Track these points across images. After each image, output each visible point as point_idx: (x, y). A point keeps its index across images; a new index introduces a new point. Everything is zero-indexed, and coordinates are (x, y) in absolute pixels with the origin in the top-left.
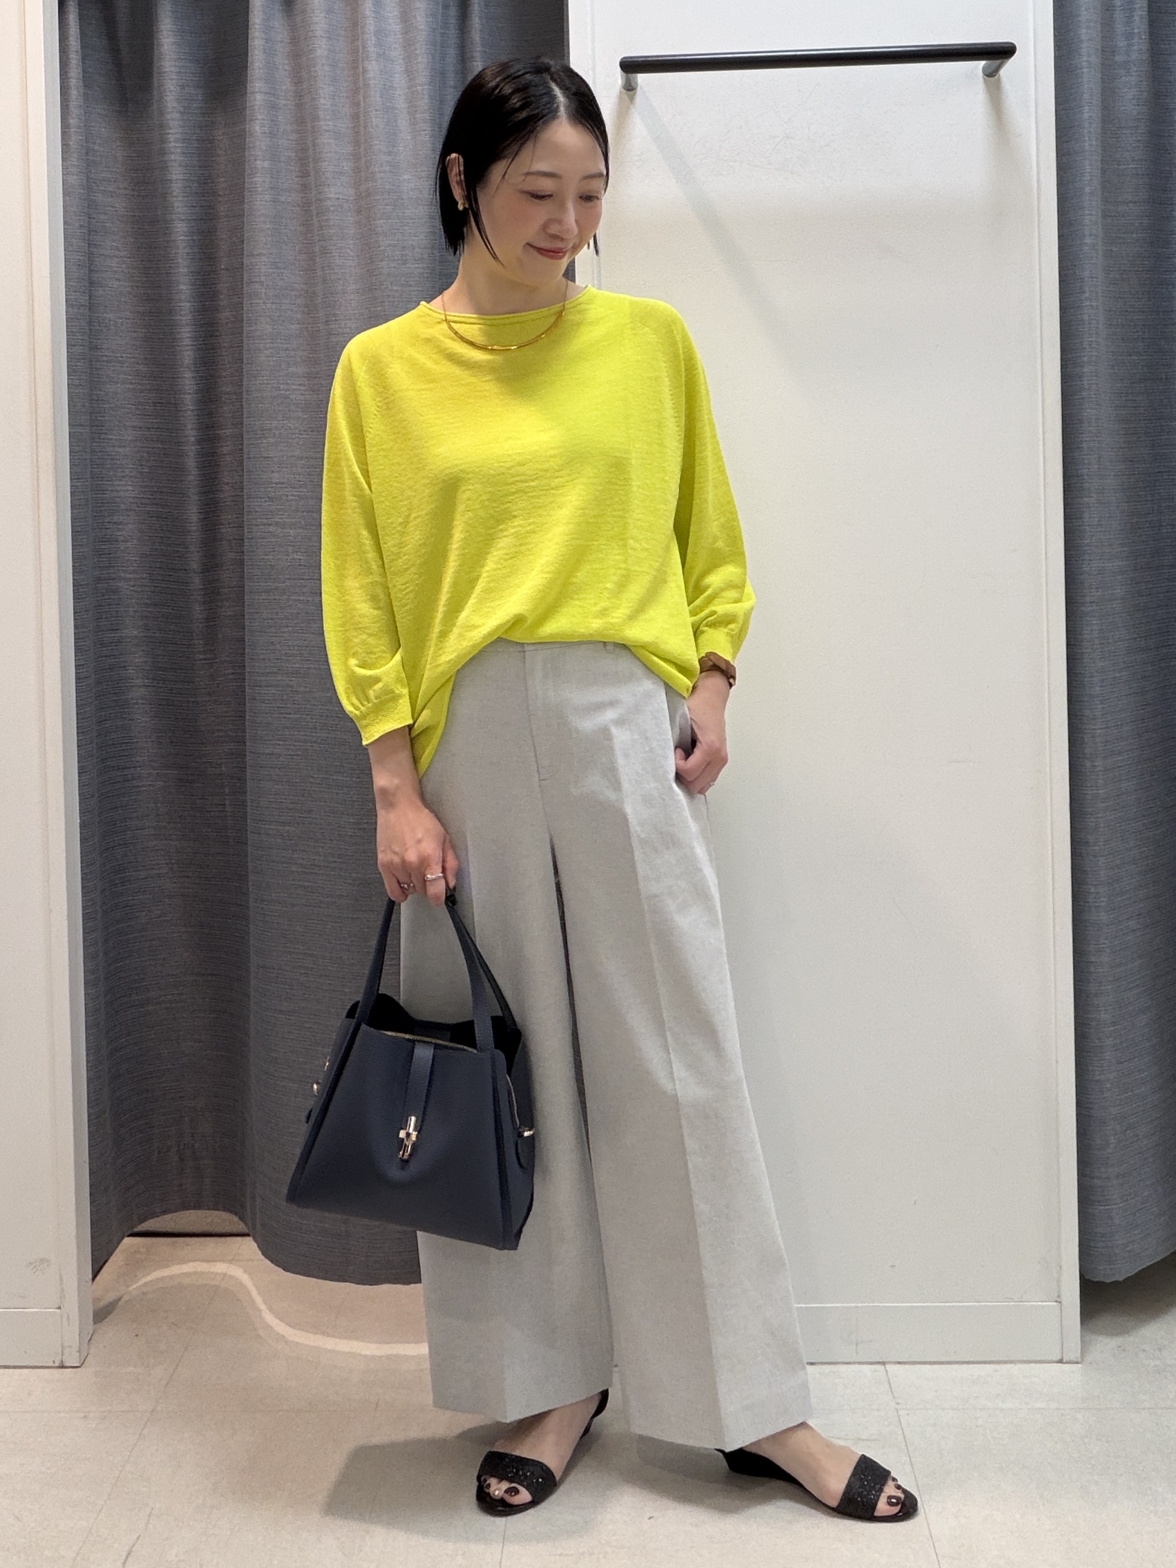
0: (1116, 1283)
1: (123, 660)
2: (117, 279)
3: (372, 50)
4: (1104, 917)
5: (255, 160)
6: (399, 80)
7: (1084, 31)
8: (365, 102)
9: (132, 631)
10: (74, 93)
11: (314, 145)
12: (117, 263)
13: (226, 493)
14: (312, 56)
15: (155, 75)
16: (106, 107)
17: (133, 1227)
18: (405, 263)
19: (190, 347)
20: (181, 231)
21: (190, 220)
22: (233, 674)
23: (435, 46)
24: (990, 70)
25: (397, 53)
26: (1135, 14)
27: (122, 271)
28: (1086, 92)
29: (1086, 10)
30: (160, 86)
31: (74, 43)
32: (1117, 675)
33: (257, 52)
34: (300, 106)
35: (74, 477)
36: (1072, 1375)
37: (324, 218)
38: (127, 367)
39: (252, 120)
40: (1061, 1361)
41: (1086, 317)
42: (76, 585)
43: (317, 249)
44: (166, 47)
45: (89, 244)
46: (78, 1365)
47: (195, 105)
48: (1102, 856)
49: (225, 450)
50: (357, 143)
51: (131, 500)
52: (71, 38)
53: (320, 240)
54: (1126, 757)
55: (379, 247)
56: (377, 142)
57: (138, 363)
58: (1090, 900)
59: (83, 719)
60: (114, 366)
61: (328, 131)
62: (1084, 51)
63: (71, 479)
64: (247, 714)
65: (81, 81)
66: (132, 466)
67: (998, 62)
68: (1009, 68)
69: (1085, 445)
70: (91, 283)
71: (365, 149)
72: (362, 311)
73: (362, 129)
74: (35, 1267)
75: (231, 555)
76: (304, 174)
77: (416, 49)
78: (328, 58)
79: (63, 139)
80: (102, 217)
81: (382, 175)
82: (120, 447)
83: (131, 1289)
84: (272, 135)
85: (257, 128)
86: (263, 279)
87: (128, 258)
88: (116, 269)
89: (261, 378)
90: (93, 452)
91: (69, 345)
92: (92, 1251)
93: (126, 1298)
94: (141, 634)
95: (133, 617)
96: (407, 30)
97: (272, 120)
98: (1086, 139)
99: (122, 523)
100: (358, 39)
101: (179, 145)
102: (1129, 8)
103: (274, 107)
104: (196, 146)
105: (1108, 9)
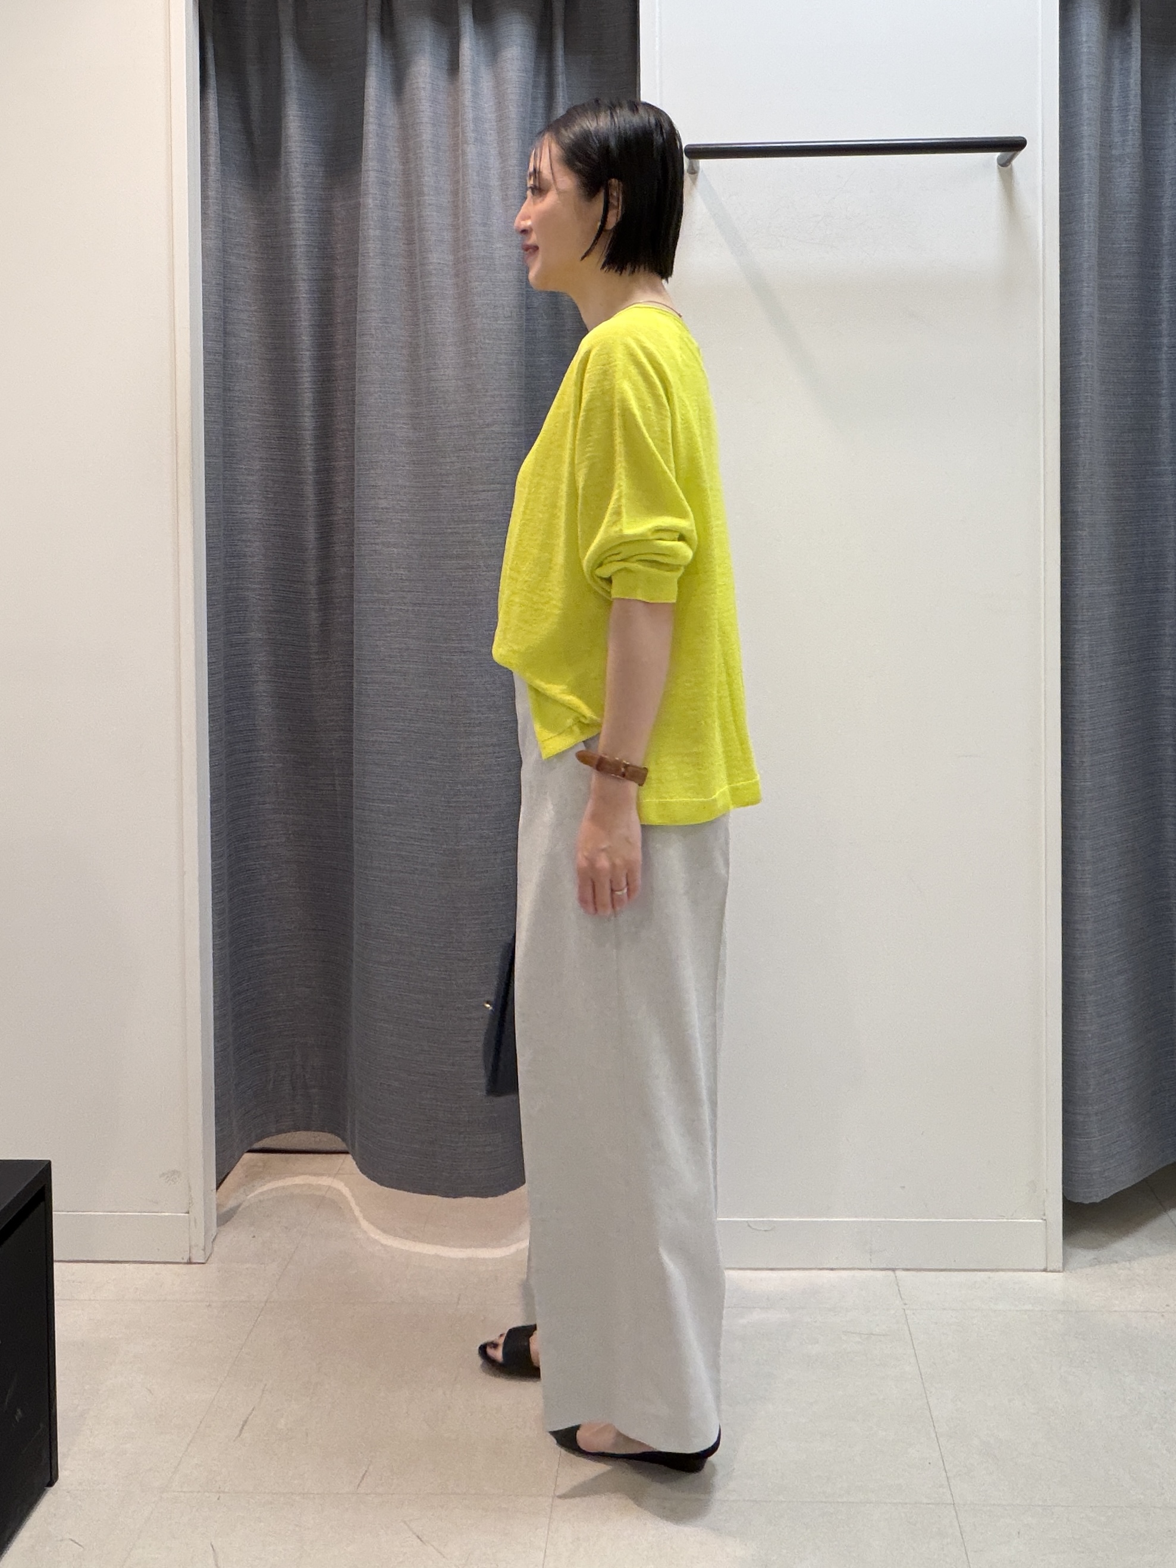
0: (1093, 1205)
1: (249, 658)
2: (247, 330)
3: (471, 135)
4: (1089, 891)
5: (368, 229)
6: (494, 162)
7: (1086, 128)
8: (463, 180)
9: (256, 634)
10: (213, 169)
11: (420, 217)
12: (248, 316)
13: (339, 516)
14: (419, 139)
15: (283, 154)
16: (241, 181)
17: (251, 1144)
19: (310, 390)
20: (303, 289)
21: (310, 280)
22: (343, 672)
23: (525, 132)
24: (1004, 161)
25: (491, 137)
26: (1130, 113)
27: (252, 324)
28: (1086, 180)
29: (1088, 109)
30: (287, 164)
31: (213, 125)
32: (1104, 684)
33: (371, 135)
34: (407, 182)
35: (209, 500)
36: (1054, 1282)
37: (427, 280)
38: (256, 406)
39: (365, 194)
40: (1045, 1270)
41: (1083, 375)
42: (210, 594)
43: (420, 307)
44: (292, 131)
45: (224, 299)
46: (203, 1261)
47: (317, 181)
49: (339, 479)
50: (456, 216)
51: (257, 521)
52: (210, 121)
53: (423, 299)
54: (1110, 754)
55: (474, 306)
56: (472, 215)
57: (265, 403)
58: (1077, 876)
59: (215, 708)
60: (244, 405)
61: (431, 205)
62: (1085, 145)
63: (206, 502)
64: (355, 707)
65: (219, 159)
66: (259, 492)
67: (1010, 154)
68: (1021, 159)
69: (1080, 486)
70: (226, 333)
71: (463, 221)
72: (459, 361)
73: (460, 203)
74: (167, 1177)
75: (343, 570)
76: (410, 242)
77: (508, 135)
78: (432, 142)
79: (202, 208)
80: (236, 276)
81: (478, 244)
82: (248, 475)
84: (383, 207)
85: (370, 201)
86: (373, 332)
87: (258, 312)
88: (248, 322)
89: (370, 417)
90: (225, 479)
91: (206, 386)
92: (217, 1165)
93: (245, 1205)
94: (265, 637)
95: (258, 622)
96: (501, 118)
97: (383, 195)
98: (1086, 221)
99: (249, 541)
100: (459, 126)
101: (302, 215)
102: (1125, 109)
103: (385, 183)
104: (317, 216)
105: (1106, 109)
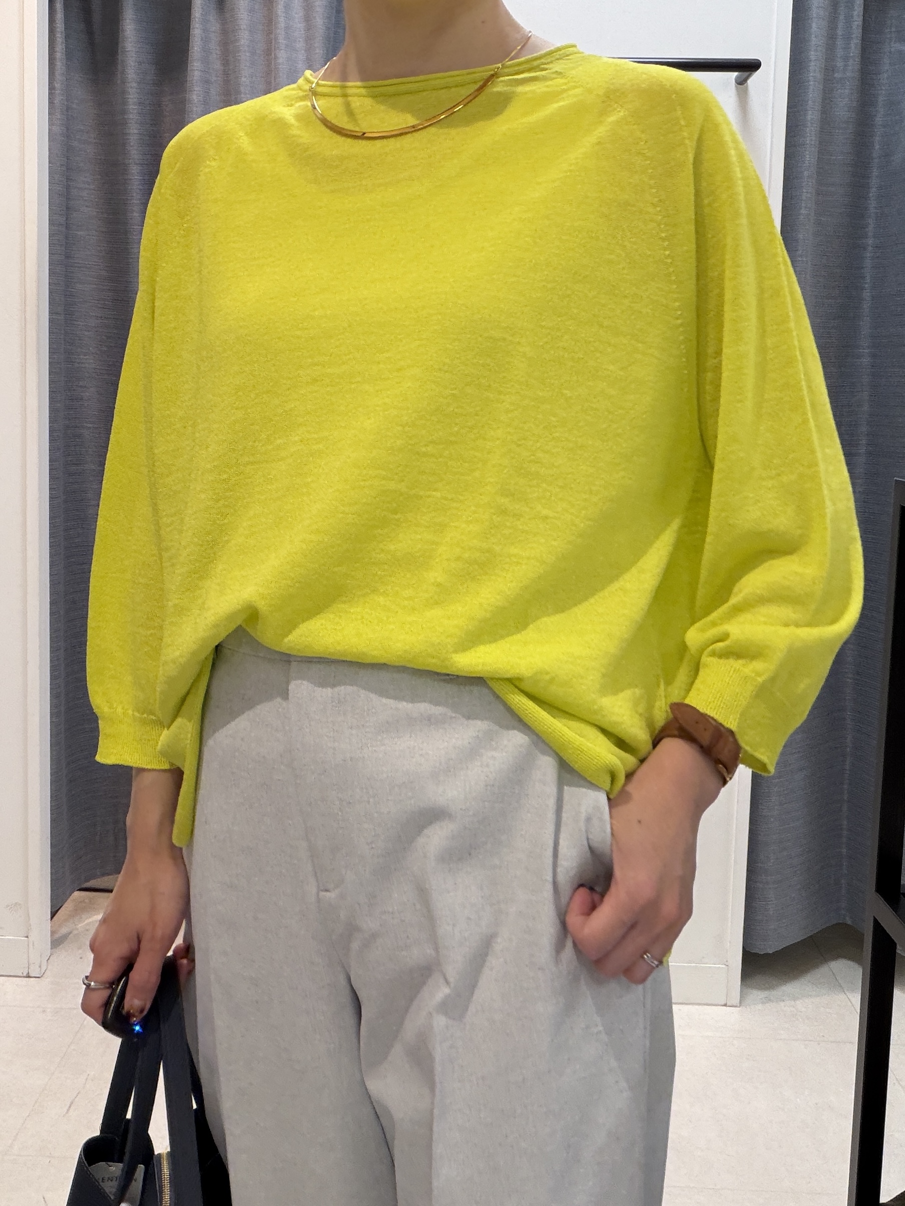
0: (767, 955)
1: (84, 486)
2: (87, 206)
3: (282, 40)
7: (813, 53)
8: (275, 81)
9: (91, 465)
10: (59, 64)
12: (87, 194)
14: (237, 44)
15: (120, 53)
16: (81, 75)
17: (81, 883)
20: (134, 173)
21: (142, 164)
23: (330, 41)
24: (741, 79)
25: (300, 45)
26: (851, 41)
27: (91, 200)
28: (810, 99)
29: (816, 36)
30: (123, 61)
31: (60, 25)
33: (196, 39)
34: (227, 81)
35: (52, 351)
36: (732, 1014)
38: (93, 271)
39: (191, 91)
40: (725, 1005)
42: (52, 431)
44: (128, 32)
46: (40, 976)
47: (148, 78)
51: (92, 370)
52: (58, 22)
57: (100, 270)
59: (55, 527)
60: (82, 271)
62: (812, 68)
63: (49, 352)
65: (64, 55)
66: (94, 345)
67: (747, 74)
68: (755, 79)
70: (68, 208)
74: (11, 908)
77: (315, 43)
78: (248, 46)
79: (49, 98)
80: (77, 158)
82: (86, 331)
83: (78, 927)
84: (206, 103)
85: (195, 97)
87: (96, 190)
88: (87, 198)
90: (66, 333)
91: (50, 254)
92: (52, 899)
93: (75, 932)
94: (98, 468)
95: (92, 455)
96: (309, 28)
97: (205, 92)
98: (808, 135)
99: (85, 387)
100: (272, 33)
101: (136, 107)
102: (848, 38)
103: (207, 82)
104: (148, 108)
105: (831, 37)
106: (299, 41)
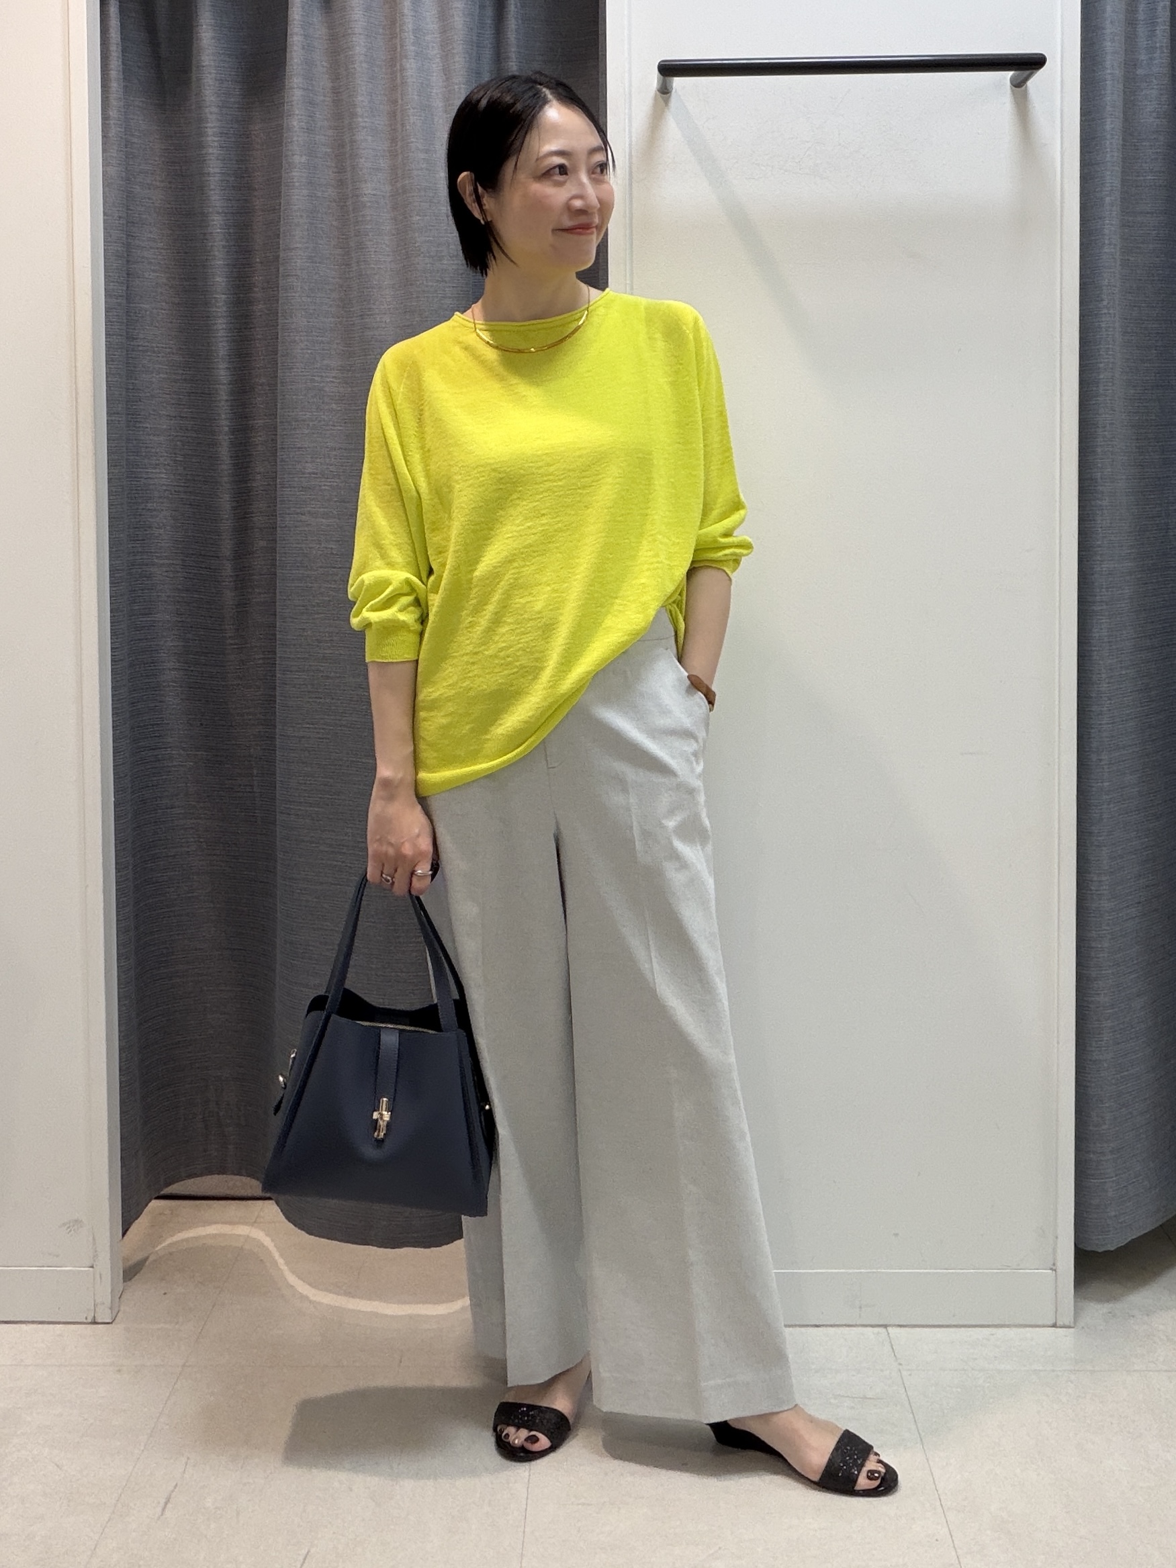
0: (1107, 1253)
1: (156, 643)
2: (153, 271)
3: (411, 48)
4: (1106, 904)
5: (293, 155)
6: (437, 80)
7: (1109, 44)
8: (402, 100)
9: (164, 615)
10: (114, 86)
11: (352, 142)
12: (154, 254)
13: (258, 483)
14: (351, 53)
15: (194, 68)
16: (144, 99)
17: (161, 1189)
18: (441, 259)
19: (225, 339)
20: (217, 224)
21: (225, 213)
22: (263, 659)
23: (472, 46)
24: (1019, 81)
25: (434, 52)
26: (1158, 28)
27: (159, 263)
28: (1109, 104)
29: (1111, 22)
30: (199, 80)
31: (115, 35)
32: (1124, 672)
33: (295, 48)
34: (337, 102)
35: (112, 464)
36: (1065, 1339)
37: (361, 214)
38: (163, 357)
39: (290, 115)
40: (1055, 1326)
41: (1103, 325)
42: (113, 570)
43: (352, 244)
44: (205, 41)
46: (110, 1321)
47: (233, 100)
48: (1105, 846)
49: (258, 440)
50: (393, 140)
51: (165, 488)
52: (112, 31)
53: (356, 235)
54: (1131, 751)
55: (415, 243)
56: (413, 140)
57: (173, 354)
58: (1093, 888)
59: (118, 700)
60: (150, 356)
61: (365, 127)
62: (1108, 64)
63: (108, 466)
64: (278, 698)
65: (121, 74)
66: (166, 454)
67: (1026, 73)
68: (1038, 80)
69: (1099, 450)
70: (128, 274)
71: (402, 146)
72: (397, 306)
73: (399, 126)
74: (69, 1227)
75: (262, 543)
76: (341, 170)
77: (453, 48)
78: (365, 55)
79: (103, 131)
80: (140, 209)
81: (417, 171)
82: (154, 435)
83: (157, 1249)
84: (310, 130)
85: (295, 123)
86: (299, 273)
87: (165, 249)
88: (153, 260)
89: (295, 370)
90: (129, 440)
91: (108, 334)
92: (123, 1212)
93: (154, 1257)
94: (173, 619)
95: (166, 602)
96: (445, 29)
97: (309, 116)
98: (1108, 150)
99: (155, 510)
100: (396, 37)
101: (216, 139)
102: (1152, 22)
103: (312, 103)
104: (233, 140)
105: (1131, 22)
106: (433, 47)
